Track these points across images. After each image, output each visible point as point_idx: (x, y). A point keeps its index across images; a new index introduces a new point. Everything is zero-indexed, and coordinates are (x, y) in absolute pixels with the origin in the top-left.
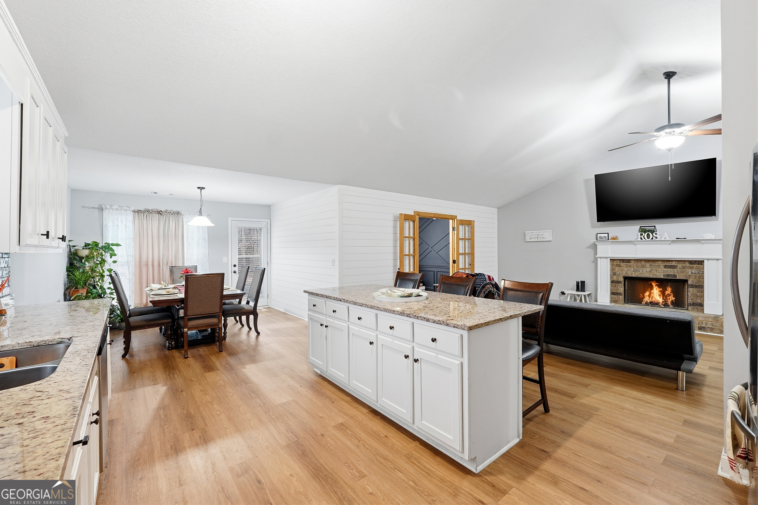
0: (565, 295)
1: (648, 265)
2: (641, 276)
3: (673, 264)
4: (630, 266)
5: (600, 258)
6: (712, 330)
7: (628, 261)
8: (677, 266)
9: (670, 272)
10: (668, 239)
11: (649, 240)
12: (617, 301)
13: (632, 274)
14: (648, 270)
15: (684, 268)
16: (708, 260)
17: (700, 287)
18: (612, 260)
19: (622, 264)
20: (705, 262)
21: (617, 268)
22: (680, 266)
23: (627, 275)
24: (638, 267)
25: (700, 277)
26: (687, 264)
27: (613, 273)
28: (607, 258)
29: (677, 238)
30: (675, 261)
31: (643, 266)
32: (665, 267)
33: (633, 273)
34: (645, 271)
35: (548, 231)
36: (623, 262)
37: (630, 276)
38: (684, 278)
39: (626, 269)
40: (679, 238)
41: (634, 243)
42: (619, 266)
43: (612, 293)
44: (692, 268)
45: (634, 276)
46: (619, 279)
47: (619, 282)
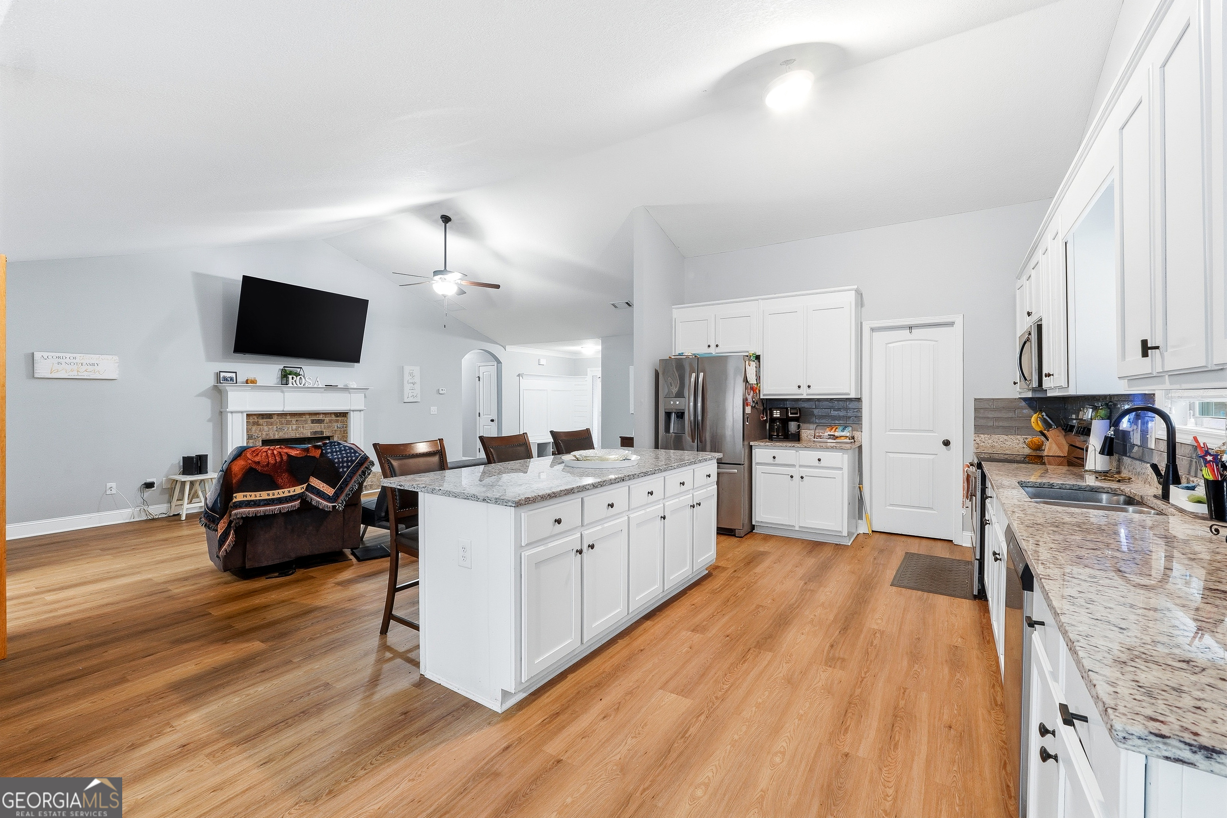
0: (153, 489)
1: (294, 420)
2: (286, 436)
3: (321, 417)
4: (272, 424)
5: (232, 412)
7: (269, 416)
8: (325, 420)
9: (317, 427)
10: (320, 386)
11: (302, 386)
13: (274, 435)
14: (294, 427)
15: (330, 421)
16: (353, 411)
18: (249, 416)
19: (261, 421)
20: (350, 413)
21: (254, 428)
22: (327, 419)
23: (268, 438)
24: (282, 424)
25: (344, 431)
26: (333, 417)
27: (250, 438)
28: (242, 412)
29: (327, 386)
30: (323, 413)
31: (288, 423)
32: (313, 422)
33: (277, 433)
34: (291, 429)
36: (263, 418)
37: (272, 438)
38: (331, 435)
39: (266, 428)
40: (331, 386)
41: (272, 389)
42: (257, 424)
44: (337, 421)
45: (277, 437)
46: (257, 443)
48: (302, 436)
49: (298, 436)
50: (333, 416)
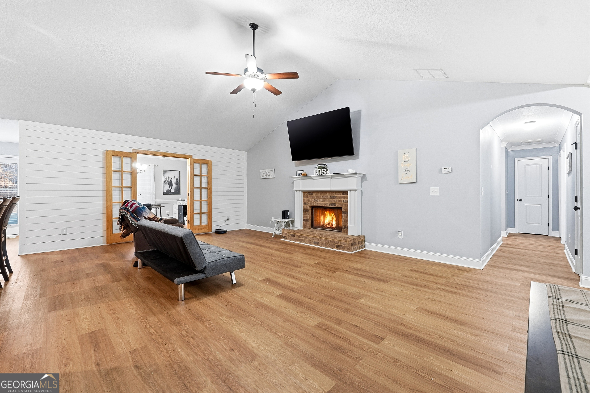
1: (322, 196)
2: (318, 205)
3: (335, 194)
4: (313, 198)
5: (296, 191)
6: (343, 248)
7: (312, 193)
8: (336, 196)
9: (333, 201)
10: (329, 174)
11: (320, 175)
12: (306, 226)
13: (313, 204)
14: (322, 200)
15: (340, 197)
16: (351, 191)
17: (347, 213)
18: (304, 193)
19: (309, 196)
20: (349, 192)
21: (306, 199)
22: (338, 196)
23: (311, 205)
24: (317, 198)
25: (347, 204)
27: (304, 204)
28: (299, 191)
29: (333, 174)
30: (336, 192)
31: (319, 197)
32: (331, 197)
35: (271, 169)
36: (309, 194)
38: (340, 207)
39: (311, 200)
41: (312, 178)
42: (307, 197)
43: (304, 220)
44: (343, 198)
46: (307, 208)
47: (307, 211)
48: (325, 206)
49: (323, 205)
50: (341, 194)
